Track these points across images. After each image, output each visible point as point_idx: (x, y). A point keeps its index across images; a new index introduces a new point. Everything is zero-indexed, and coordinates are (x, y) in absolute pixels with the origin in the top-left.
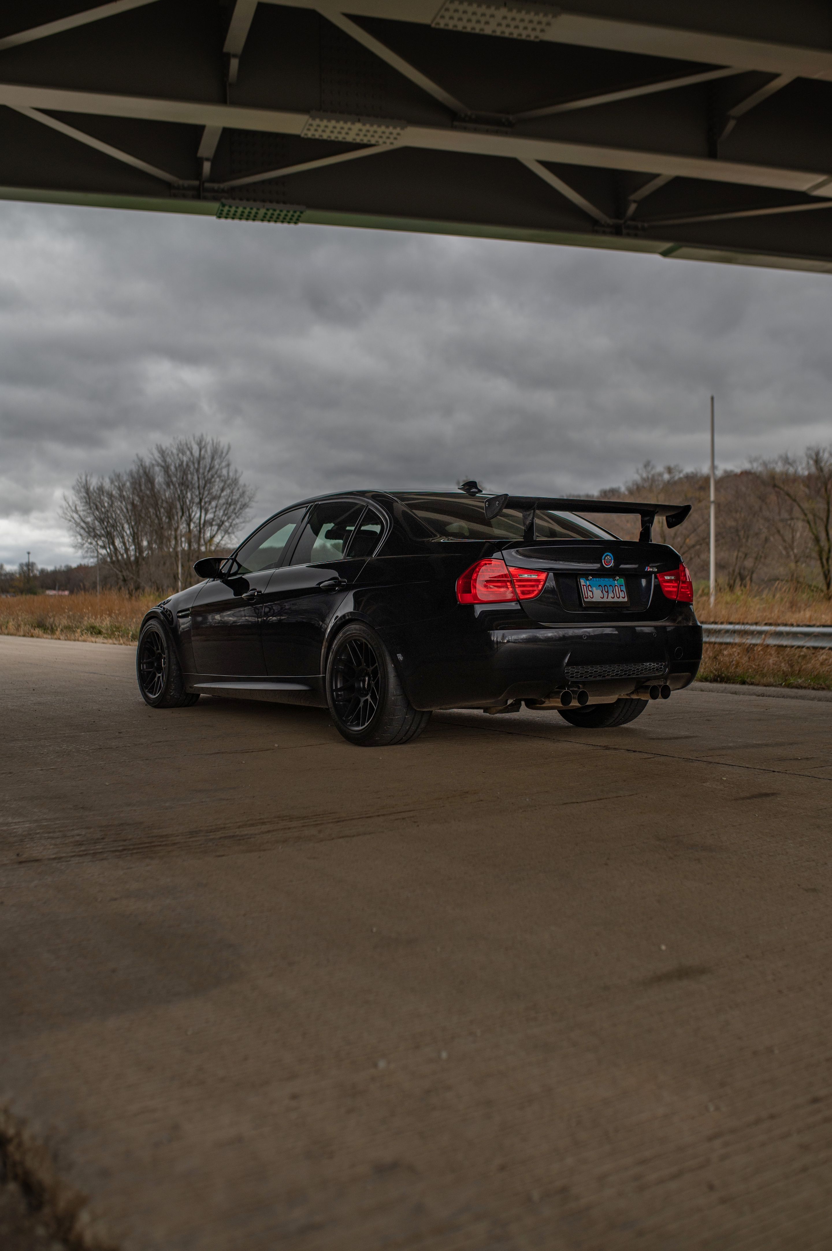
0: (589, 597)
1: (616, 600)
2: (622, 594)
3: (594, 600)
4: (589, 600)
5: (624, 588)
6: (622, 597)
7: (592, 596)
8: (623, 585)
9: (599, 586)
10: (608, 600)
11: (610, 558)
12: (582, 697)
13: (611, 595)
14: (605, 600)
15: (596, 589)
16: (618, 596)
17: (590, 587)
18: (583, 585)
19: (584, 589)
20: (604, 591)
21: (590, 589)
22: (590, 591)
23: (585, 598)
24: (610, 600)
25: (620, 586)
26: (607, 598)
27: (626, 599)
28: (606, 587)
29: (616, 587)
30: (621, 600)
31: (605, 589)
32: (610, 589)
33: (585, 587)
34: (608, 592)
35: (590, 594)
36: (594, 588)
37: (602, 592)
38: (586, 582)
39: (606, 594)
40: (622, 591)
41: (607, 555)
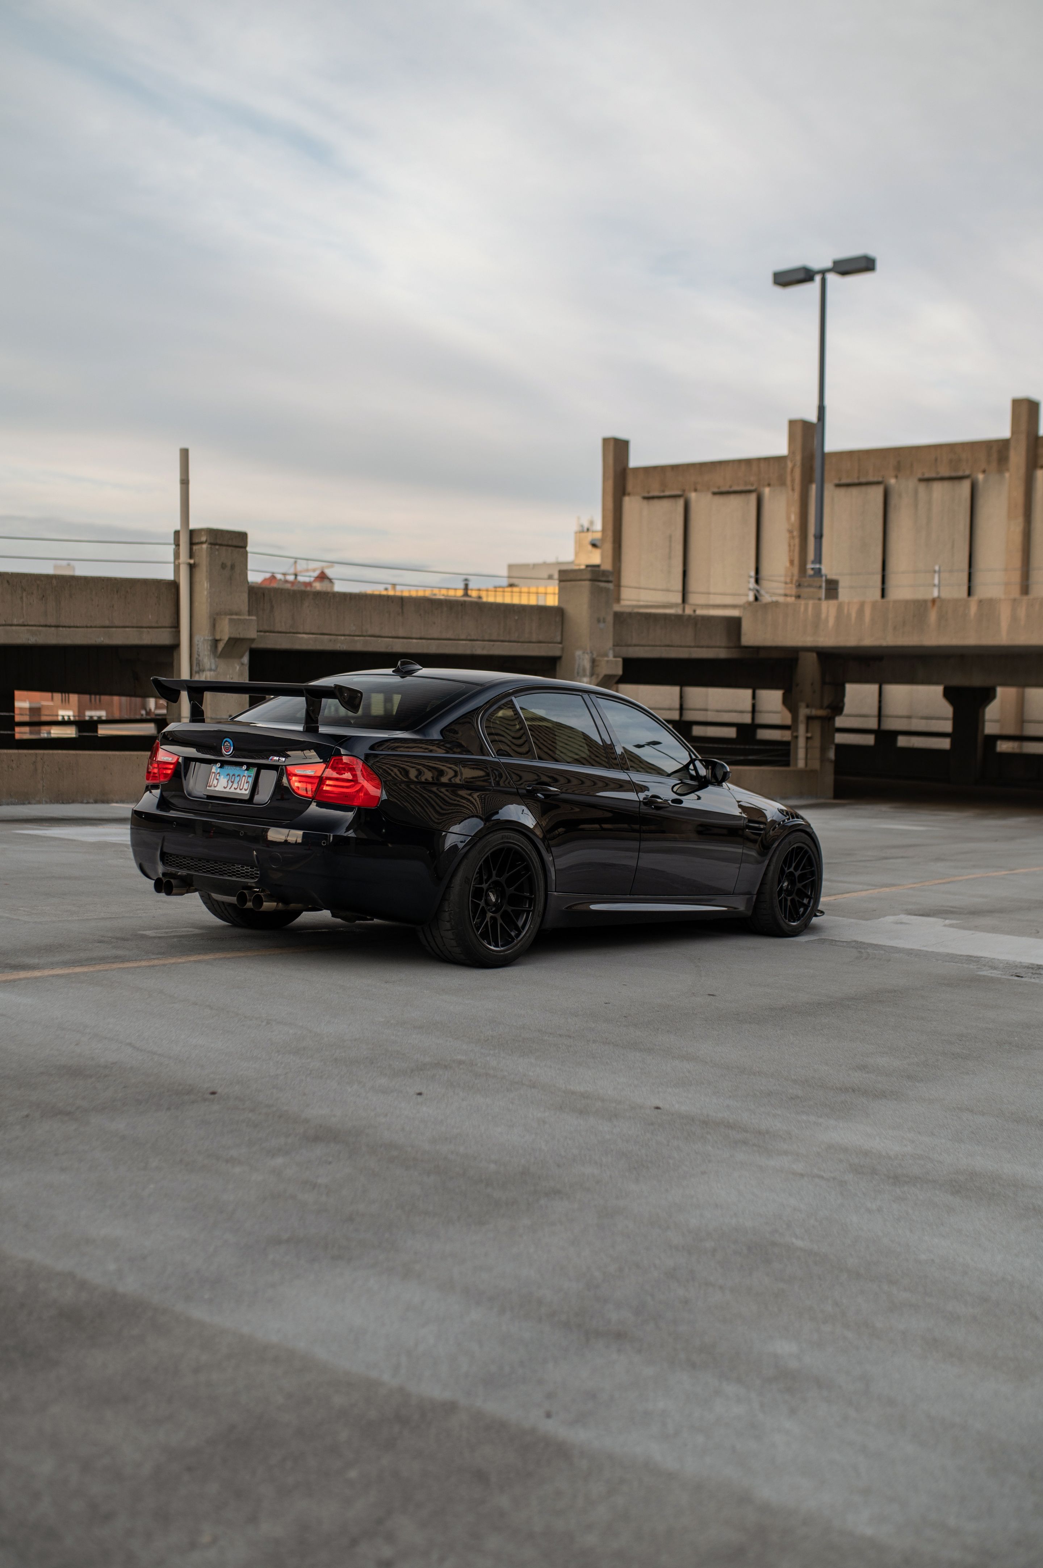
0: (213, 785)
1: (238, 791)
2: (246, 786)
3: (217, 789)
4: (212, 788)
5: (251, 780)
7: (215, 785)
8: (250, 776)
9: (227, 775)
10: (230, 791)
11: (229, 745)
13: (235, 785)
14: (227, 790)
15: (224, 778)
16: (241, 788)
17: (218, 775)
19: (212, 776)
20: (230, 782)
22: (217, 779)
23: (209, 787)
24: (232, 790)
26: (230, 788)
27: (247, 792)
28: (233, 777)
29: (244, 778)
30: (243, 792)
31: (231, 778)
32: (237, 779)
33: (214, 774)
34: (233, 782)
35: (215, 782)
36: (222, 777)
37: (228, 782)
38: (217, 770)
39: (230, 784)
40: (247, 782)
41: (226, 741)
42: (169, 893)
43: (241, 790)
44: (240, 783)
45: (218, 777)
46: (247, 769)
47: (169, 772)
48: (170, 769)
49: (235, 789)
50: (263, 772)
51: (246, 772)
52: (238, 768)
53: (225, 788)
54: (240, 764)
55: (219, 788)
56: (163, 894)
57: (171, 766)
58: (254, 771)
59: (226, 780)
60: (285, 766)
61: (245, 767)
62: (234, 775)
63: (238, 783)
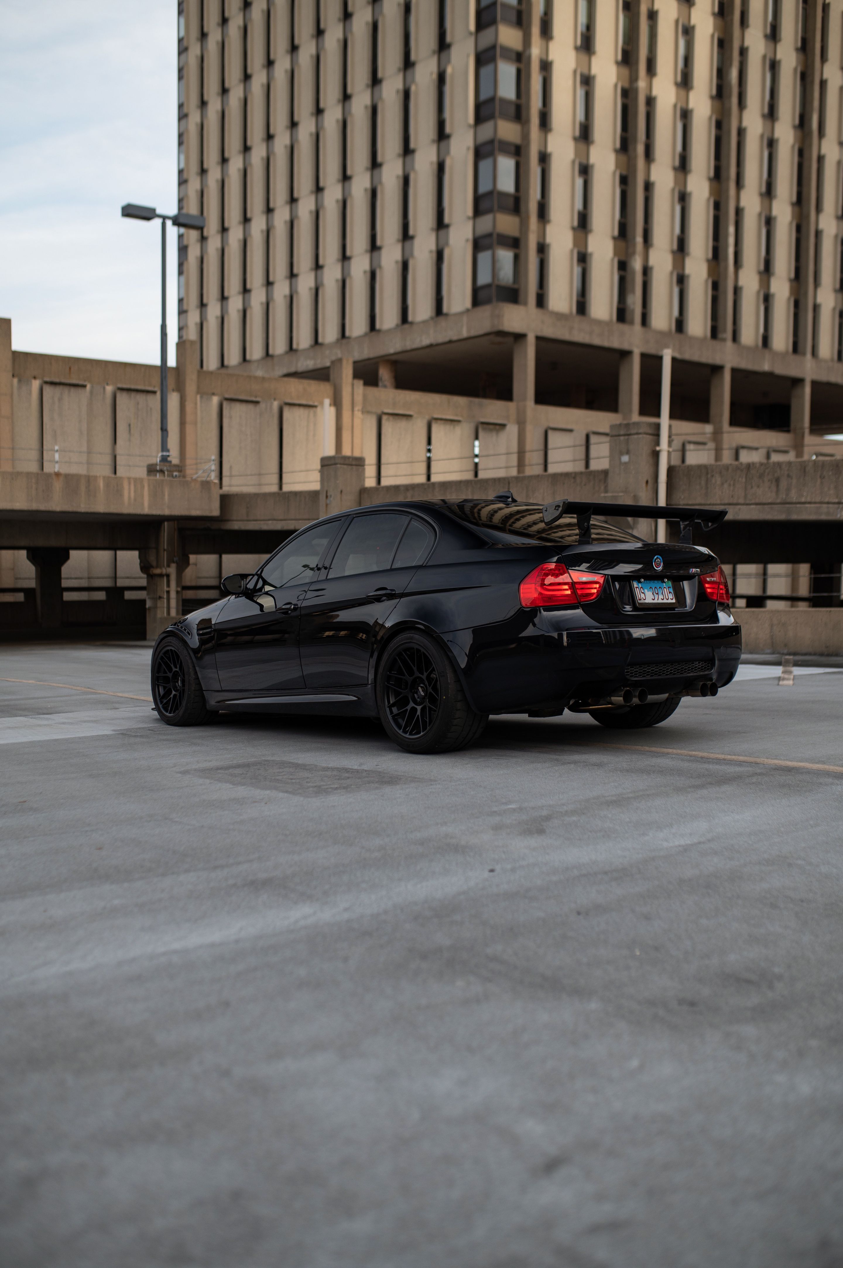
0: (642, 598)
1: (665, 601)
2: (671, 596)
3: (646, 601)
4: (642, 601)
5: (671, 590)
6: (671, 599)
7: (644, 598)
8: (670, 587)
9: (650, 588)
11: (660, 561)
12: (642, 696)
13: (661, 597)
14: (655, 601)
15: (648, 591)
16: (667, 598)
17: (642, 589)
18: (636, 588)
19: (637, 591)
20: (655, 593)
21: (642, 591)
22: (643, 593)
23: (639, 599)
24: (660, 601)
25: (668, 587)
26: (658, 600)
27: (674, 601)
28: (656, 589)
29: (665, 589)
30: (670, 601)
31: (655, 591)
32: (660, 591)
33: (638, 589)
34: (658, 594)
35: (643, 595)
36: (646, 590)
37: (653, 594)
39: (656, 596)
40: (670, 592)
43: (667, 600)
44: (664, 594)
47: (595, 591)
48: (595, 588)
49: (662, 599)
53: (652, 599)
55: (648, 600)
57: (598, 586)
60: (701, 576)
61: (666, 580)
62: (656, 587)
63: (662, 594)
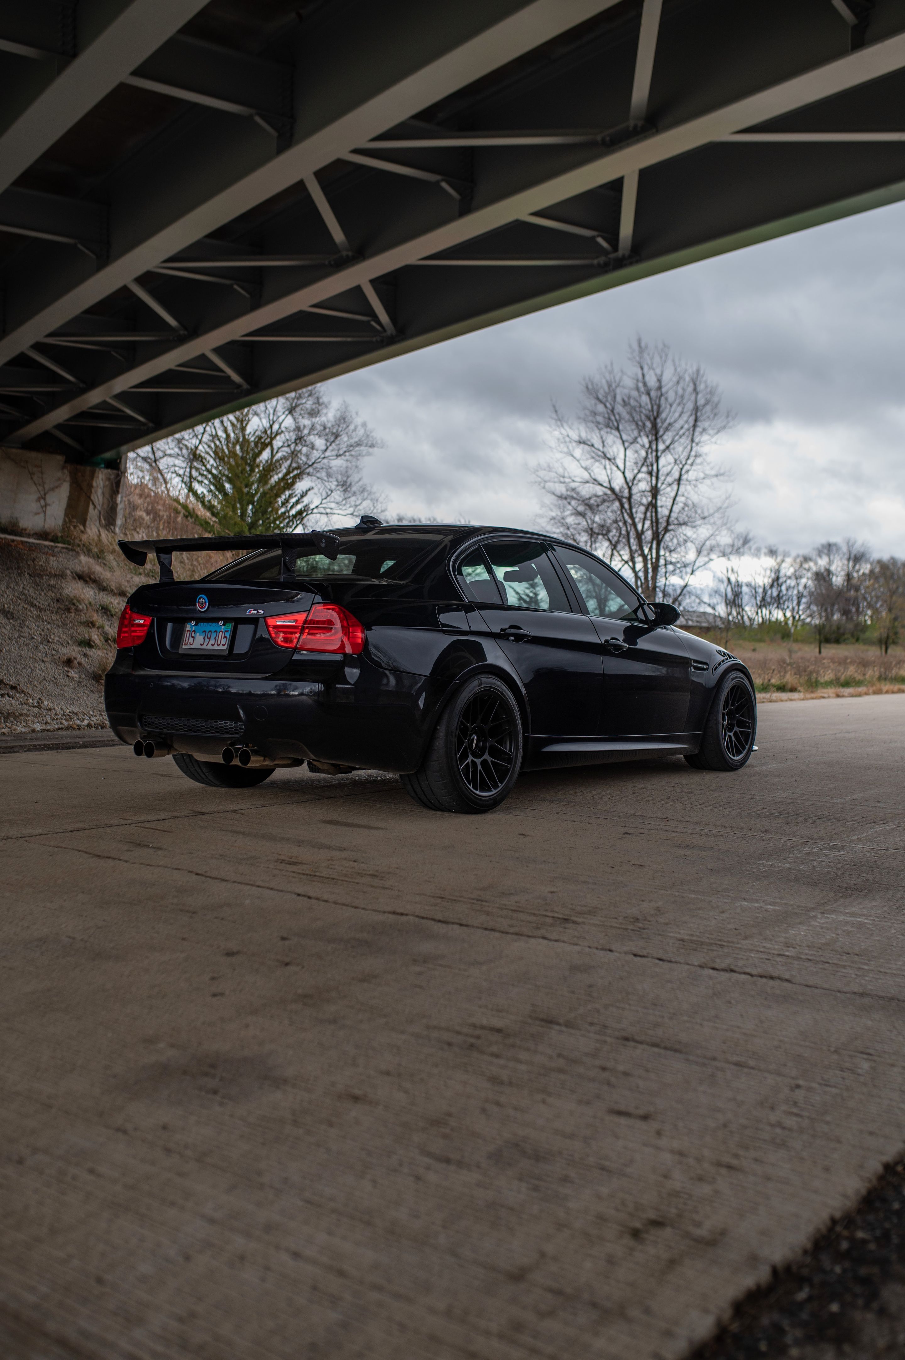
1: (216, 647)
2: (223, 641)
3: (193, 647)
5: (228, 635)
7: (191, 643)
8: (228, 631)
9: (203, 632)
10: (208, 647)
11: (204, 601)
13: (212, 642)
14: (204, 647)
15: (200, 635)
16: (219, 643)
17: (194, 633)
18: (188, 631)
19: (187, 634)
20: (206, 638)
22: (192, 637)
23: (185, 645)
24: (210, 647)
25: (225, 632)
27: (225, 647)
28: (210, 633)
29: (221, 633)
30: (221, 647)
31: (207, 635)
32: (214, 635)
33: (189, 633)
34: (209, 639)
35: (191, 640)
36: (198, 634)
37: (204, 639)
38: (191, 628)
39: (207, 640)
40: (225, 637)
41: (201, 598)
42: (150, 755)
43: (218, 645)
44: (217, 638)
45: (193, 635)
46: (224, 625)
49: (212, 645)
50: (240, 627)
51: (223, 627)
52: (214, 624)
53: (201, 645)
54: (216, 620)
55: (196, 645)
56: (144, 757)
57: (144, 628)
58: (230, 626)
59: (202, 637)
60: (264, 618)
61: (221, 623)
62: (210, 631)
63: (215, 639)
